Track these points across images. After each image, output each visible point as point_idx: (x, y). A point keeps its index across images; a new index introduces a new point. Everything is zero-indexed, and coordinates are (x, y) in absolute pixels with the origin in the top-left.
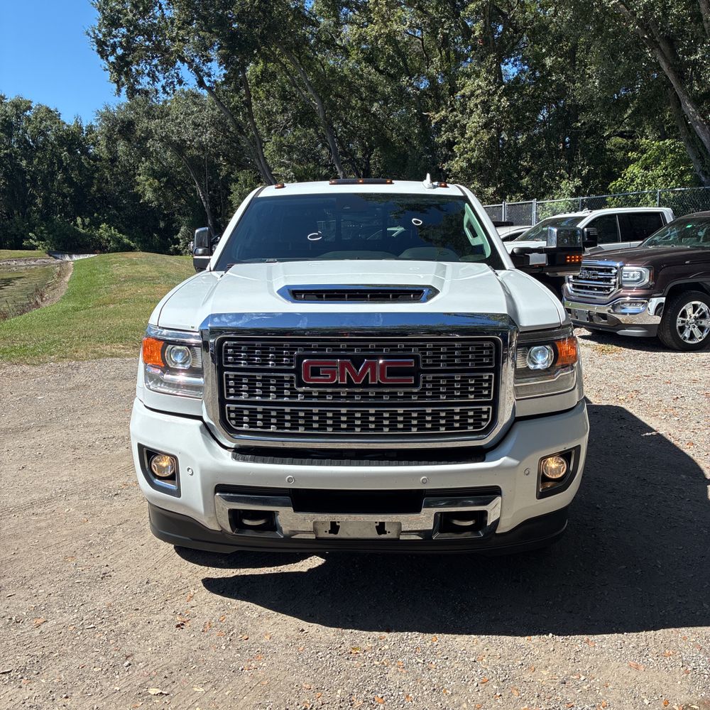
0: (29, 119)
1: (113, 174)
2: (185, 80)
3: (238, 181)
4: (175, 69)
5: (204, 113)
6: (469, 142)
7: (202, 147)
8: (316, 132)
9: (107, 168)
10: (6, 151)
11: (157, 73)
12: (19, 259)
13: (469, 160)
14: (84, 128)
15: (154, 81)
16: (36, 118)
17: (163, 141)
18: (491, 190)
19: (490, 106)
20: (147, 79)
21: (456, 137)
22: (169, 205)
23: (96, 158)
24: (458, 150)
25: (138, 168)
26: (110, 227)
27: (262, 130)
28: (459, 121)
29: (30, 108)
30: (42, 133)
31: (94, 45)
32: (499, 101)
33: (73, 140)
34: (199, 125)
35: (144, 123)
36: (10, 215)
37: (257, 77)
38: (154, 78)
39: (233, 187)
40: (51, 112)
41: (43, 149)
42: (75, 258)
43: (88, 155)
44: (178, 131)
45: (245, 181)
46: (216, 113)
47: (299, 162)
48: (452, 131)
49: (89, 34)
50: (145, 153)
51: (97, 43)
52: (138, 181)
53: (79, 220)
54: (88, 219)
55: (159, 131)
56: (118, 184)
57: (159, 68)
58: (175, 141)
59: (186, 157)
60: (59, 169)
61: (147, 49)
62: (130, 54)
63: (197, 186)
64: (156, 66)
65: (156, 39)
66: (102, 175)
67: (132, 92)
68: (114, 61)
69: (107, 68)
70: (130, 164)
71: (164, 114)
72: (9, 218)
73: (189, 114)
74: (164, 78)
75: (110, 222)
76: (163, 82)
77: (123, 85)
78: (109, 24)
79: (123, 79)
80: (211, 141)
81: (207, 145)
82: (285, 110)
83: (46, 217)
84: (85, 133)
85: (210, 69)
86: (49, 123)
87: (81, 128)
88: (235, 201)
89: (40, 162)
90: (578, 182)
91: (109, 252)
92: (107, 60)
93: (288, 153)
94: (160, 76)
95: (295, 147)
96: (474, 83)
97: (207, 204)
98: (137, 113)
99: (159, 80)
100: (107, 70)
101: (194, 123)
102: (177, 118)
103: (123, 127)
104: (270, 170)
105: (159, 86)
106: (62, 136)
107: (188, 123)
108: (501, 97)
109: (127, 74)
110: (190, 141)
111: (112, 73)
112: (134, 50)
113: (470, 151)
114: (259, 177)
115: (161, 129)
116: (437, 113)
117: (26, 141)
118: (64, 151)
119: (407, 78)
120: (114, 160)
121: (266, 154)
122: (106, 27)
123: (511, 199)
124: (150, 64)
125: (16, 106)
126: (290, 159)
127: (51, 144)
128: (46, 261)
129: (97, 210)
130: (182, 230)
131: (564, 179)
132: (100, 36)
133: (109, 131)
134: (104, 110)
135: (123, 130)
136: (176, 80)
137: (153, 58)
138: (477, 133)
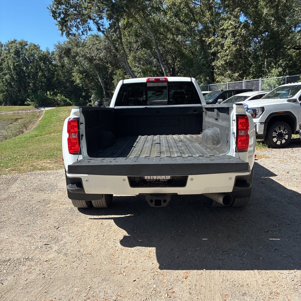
0: (27, 50)
1: (63, 73)
2: (92, 29)
3: (117, 74)
4: (87, 24)
5: (101, 44)
6: (226, 52)
7: (100, 59)
8: (151, 51)
9: (60, 70)
10: (17, 63)
11: (79, 25)
12: (23, 110)
13: (225, 61)
14: (50, 53)
15: (78, 29)
16: (30, 49)
17: (83, 57)
18: (236, 75)
19: (237, 34)
20: (75, 28)
21: (219, 50)
22: (87, 85)
23: (55, 66)
24: (220, 55)
25: (73, 70)
26: (61, 95)
27: (127, 50)
28: (220, 42)
29: (27, 45)
30: (32, 55)
31: (51, 13)
32: (241, 31)
33: (45, 58)
34: (99, 49)
35: (75, 49)
36: (19, 91)
37: (124, 25)
38: (78, 28)
39: (114, 77)
40: (36, 46)
41: (33, 62)
42: (47, 109)
43: (52, 65)
44: (90, 52)
45: (120, 74)
46: (106, 43)
47: (143, 65)
48: (217, 47)
49: (48, 8)
50: (76, 63)
51: (52, 12)
52: (73, 75)
53: (48, 93)
54: (52, 92)
55: (81, 52)
56: (65, 77)
57: (80, 23)
58: (88, 57)
59: (93, 64)
60: (40, 71)
61: (75, 15)
62: (67, 17)
63: (98, 77)
64: (79, 22)
65: (79, 10)
66: (58, 73)
67: (68, 34)
68: (60, 20)
69: (57, 24)
70: (70, 68)
71: (84, 45)
72: (19, 92)
73: (95, 45)
74: (83, 28)
75: (61, 93)
76: (82, 30)
77: (64, 31)
78: (57, 3)
79: (64, 29)
80: (104, 56)
81: (102, 58)
82: (137, 41)
83: (35, 91)
84: (51, 55)
85: (103, 22)
86: (35, 51)
87: (49, 53)
88: (115, 83)
89: (32, 68)
90: (280, 69)
91: (61, 106)
92: (57, 20)
93: (138, 61)
94: (81, 27)
95: (142, 58)
96: (228, 23)
97: (103, 84)
98: (72, 45)
99: (80, 29)
100: (57, 25)
101: (97, 48)
102: (89, 46)
103: (66, 51)
104: (131, 69)
105: (80, 31)
106: (41, 56)
107: (94, 48)
108: (242, 29)
109: (66, 26)
110: (95, 56)
111: (59, 26)
112: (69, 15)
113: (226, 56)
114: (126, 72)
115: (82, 51)
116: (210, 38)
117: (26, 59)
118: (42, 63)
119: (195, 23)
120: (63, 66)
121: (129, 61)
122: (56, 5)
123: (246, 79)
124: (76, 22)
125: (21, 44)
126: (139, 64)
127: (36, 60)
128: (34, 110)
129: (56, 88)
130: (93, 96)
131: (273, 68)
132: (54, 9)
133: (60, 53)
134: (58, 44)
135: (66, 52)
136: (88, 29)
137: (77, 18)
138: (229, 47)
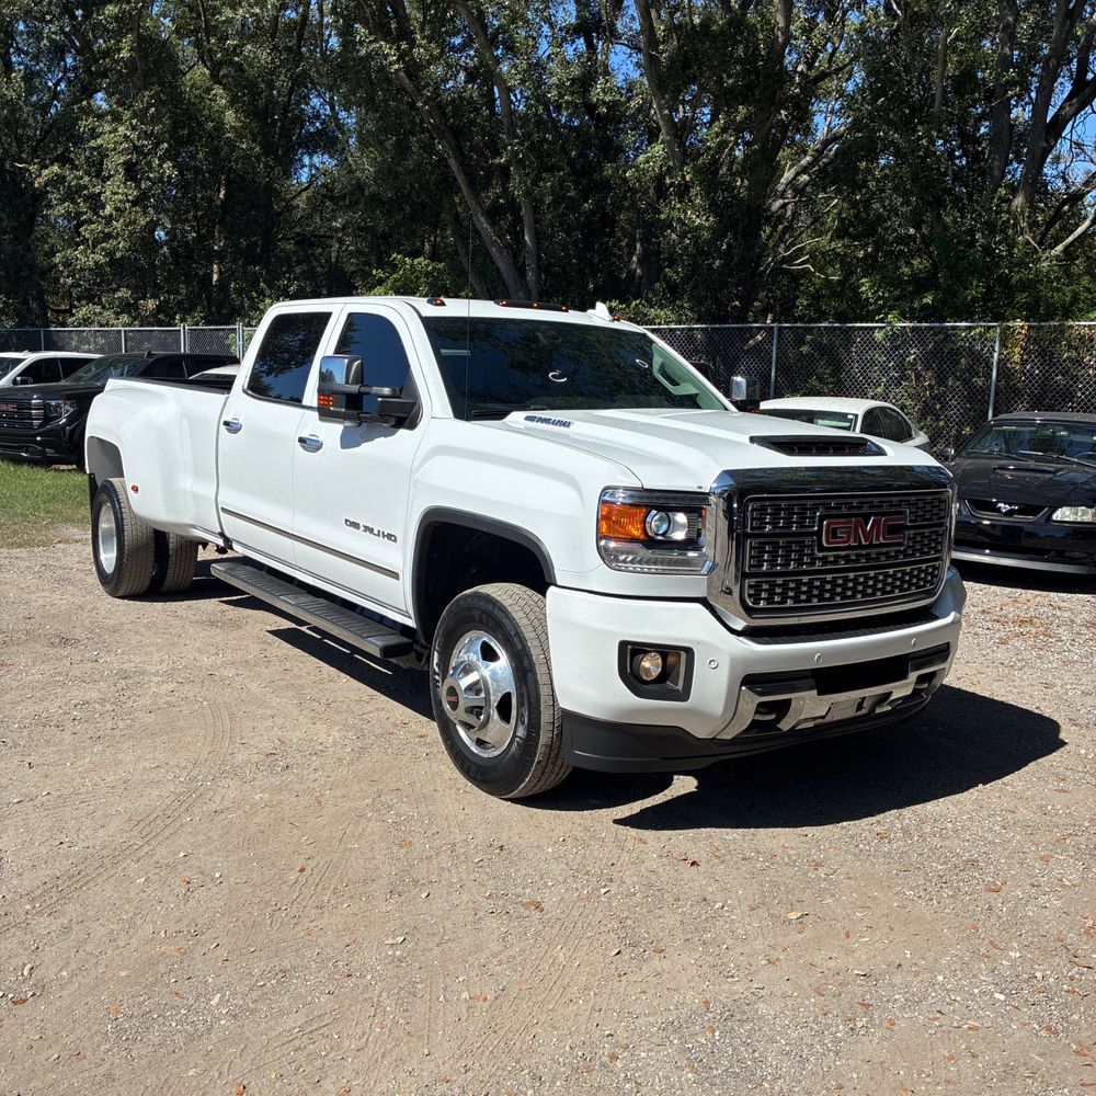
18: (151, 304)
21: (83, 213)
24: (90, 233)
32: (160, 166)
48: (74, 202)
108: (162, 160)
116: (44, 168)
